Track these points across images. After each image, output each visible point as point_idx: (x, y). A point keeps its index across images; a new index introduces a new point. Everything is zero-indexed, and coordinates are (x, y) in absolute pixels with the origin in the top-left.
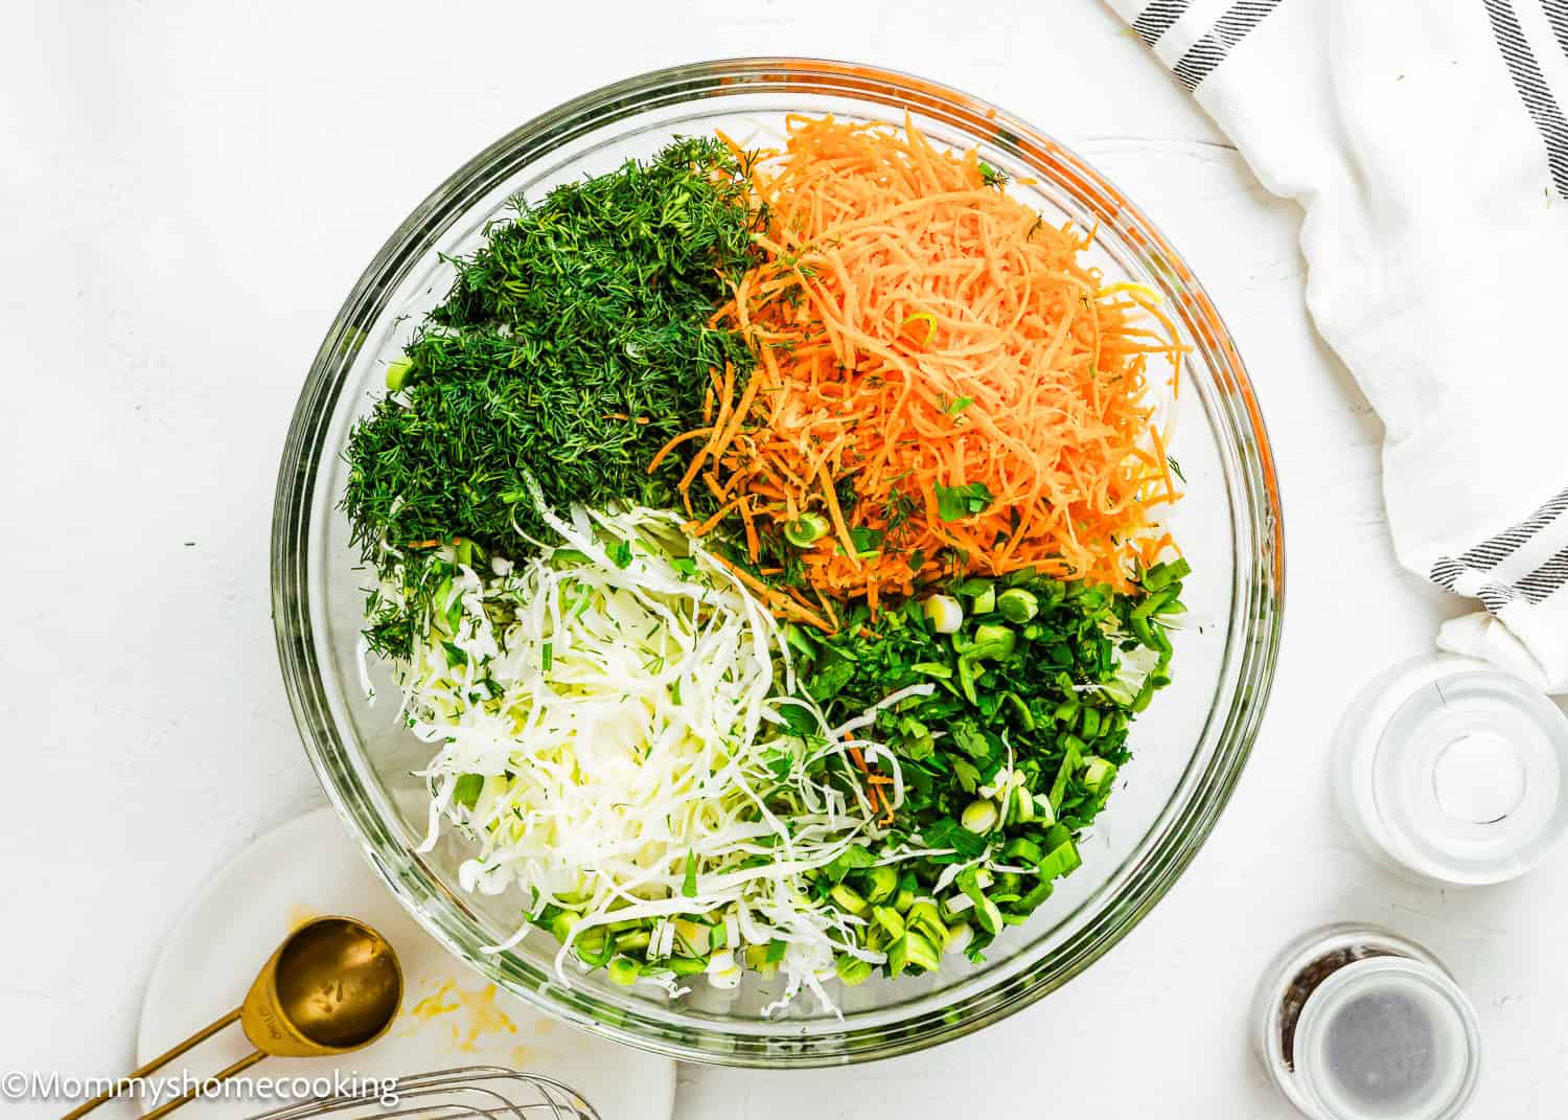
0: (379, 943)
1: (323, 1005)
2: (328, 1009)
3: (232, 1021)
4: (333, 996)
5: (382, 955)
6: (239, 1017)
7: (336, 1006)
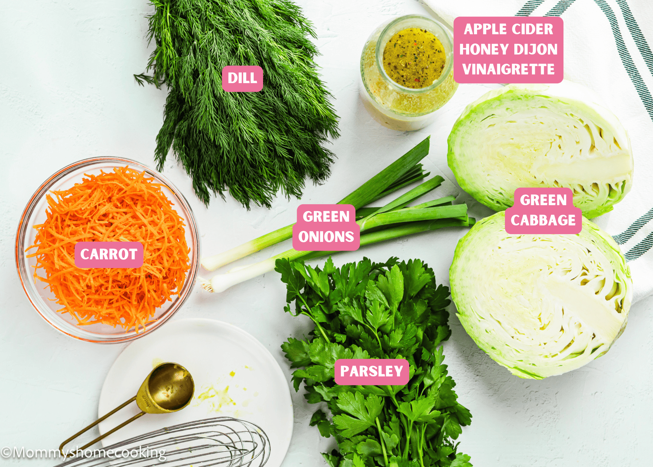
0: (186, 372)
1: (166, 395)
2: (168, 396)
3: (133, 400)
4: (170, 391)
5: (187, 376)
6: (135, 399)
7: (171, 395)
